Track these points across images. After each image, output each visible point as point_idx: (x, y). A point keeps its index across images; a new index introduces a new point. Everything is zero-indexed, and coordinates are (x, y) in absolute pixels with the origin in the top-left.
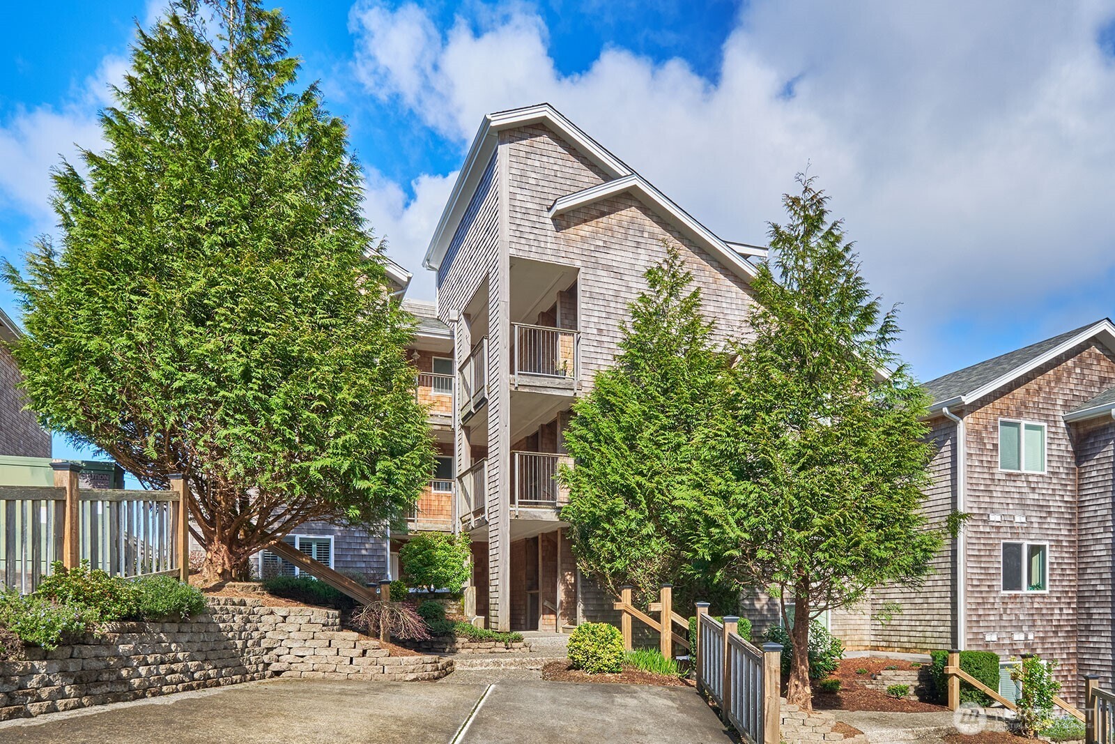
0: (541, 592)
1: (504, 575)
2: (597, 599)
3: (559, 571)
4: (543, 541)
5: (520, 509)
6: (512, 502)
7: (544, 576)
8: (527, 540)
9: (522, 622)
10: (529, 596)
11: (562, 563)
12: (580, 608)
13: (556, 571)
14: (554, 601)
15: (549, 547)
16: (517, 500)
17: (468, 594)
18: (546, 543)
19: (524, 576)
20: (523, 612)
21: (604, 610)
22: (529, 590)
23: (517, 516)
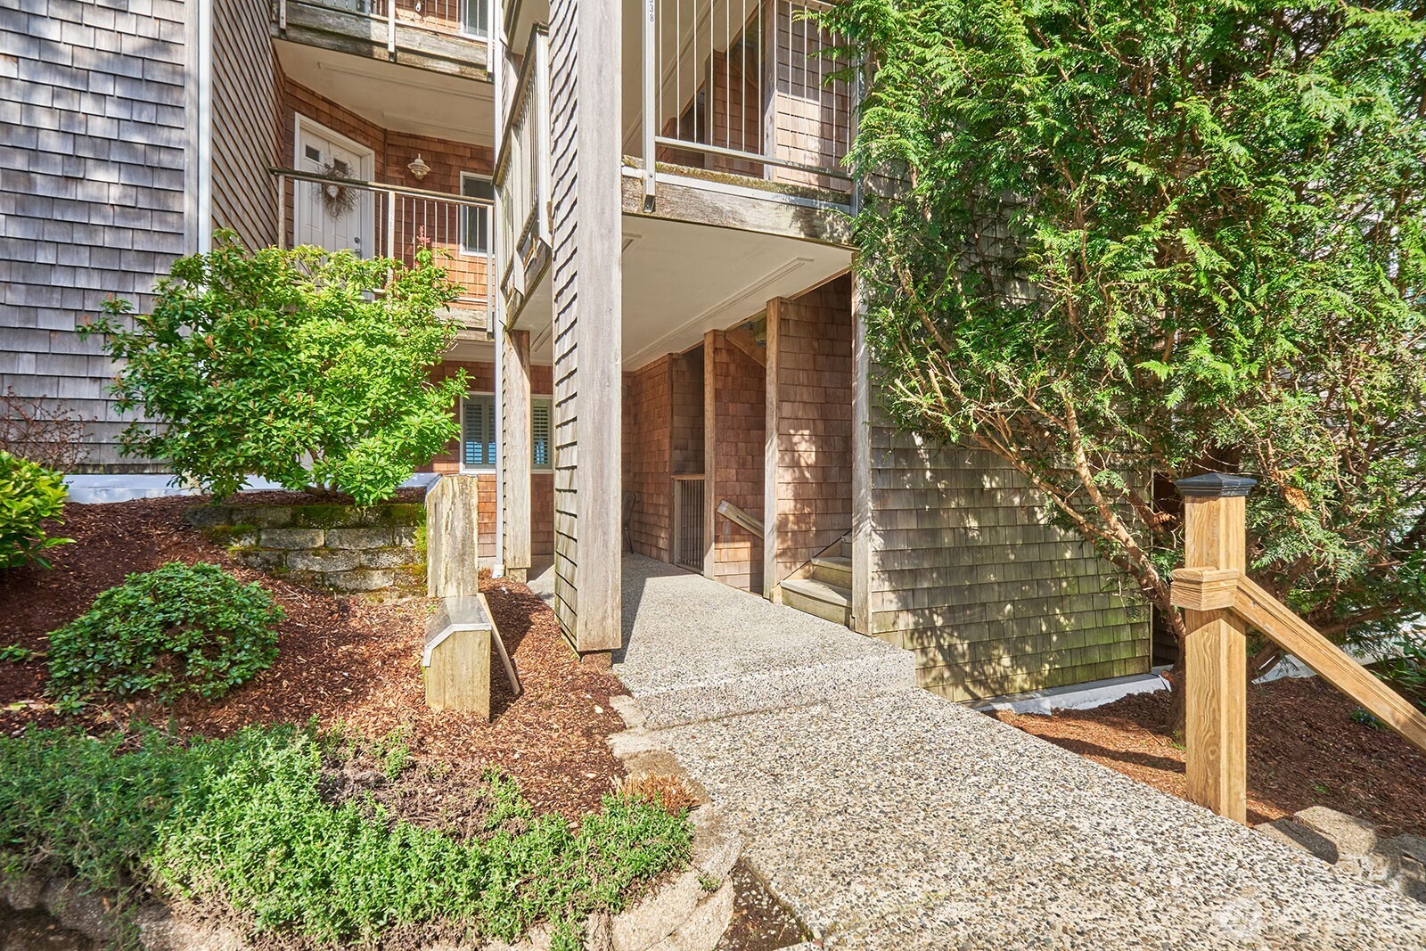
0: (710, 479)
1: (599, 429)
2: (920, 514)
3: (771, 422)
4: (716, 350)
5: (661, 177)
6: (632, 146)
7: (718, 440)
8: (673, 359)
9: (662, 543)
10: (677, 487)
11: (781, 401)
12: (867, 545)
13: (762, 426)
14: (757, 510)
15: (732, 367)
16: (651, 139)
17: (445, 506)
18: (724, 357)
19: (667, 441)
20: (665, 522)
21: (938, 551)
22: (680, 472)
23: (650, 200)
